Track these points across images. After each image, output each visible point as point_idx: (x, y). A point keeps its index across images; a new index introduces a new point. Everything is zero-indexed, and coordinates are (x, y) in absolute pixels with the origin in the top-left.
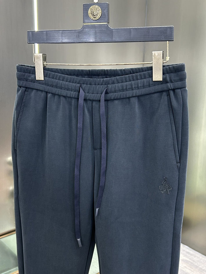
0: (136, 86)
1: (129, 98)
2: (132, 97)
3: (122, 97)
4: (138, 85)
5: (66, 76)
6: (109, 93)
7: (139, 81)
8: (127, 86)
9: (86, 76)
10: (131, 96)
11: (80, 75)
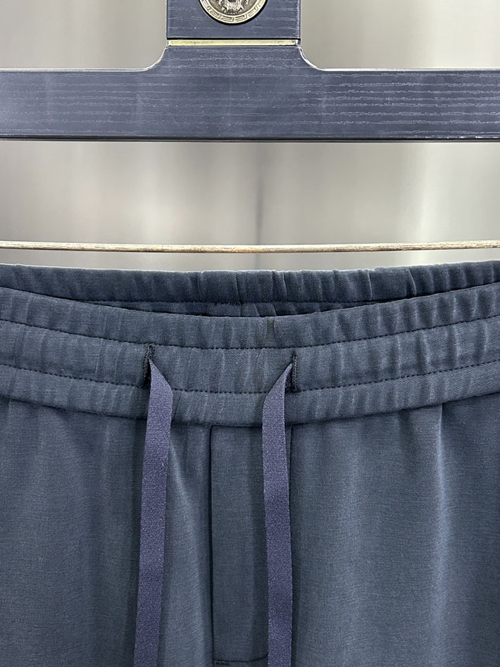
0: (442, 355)
1: (405, 413)
2: (418, 408)
3: (368, 408)
4: (451, 350)
5: (71, 303)
6: (299, 391)
7: (457, 330)
8: (393, 354)
9: (176, 306)
10: (412, 402)
11: (141, 301)
